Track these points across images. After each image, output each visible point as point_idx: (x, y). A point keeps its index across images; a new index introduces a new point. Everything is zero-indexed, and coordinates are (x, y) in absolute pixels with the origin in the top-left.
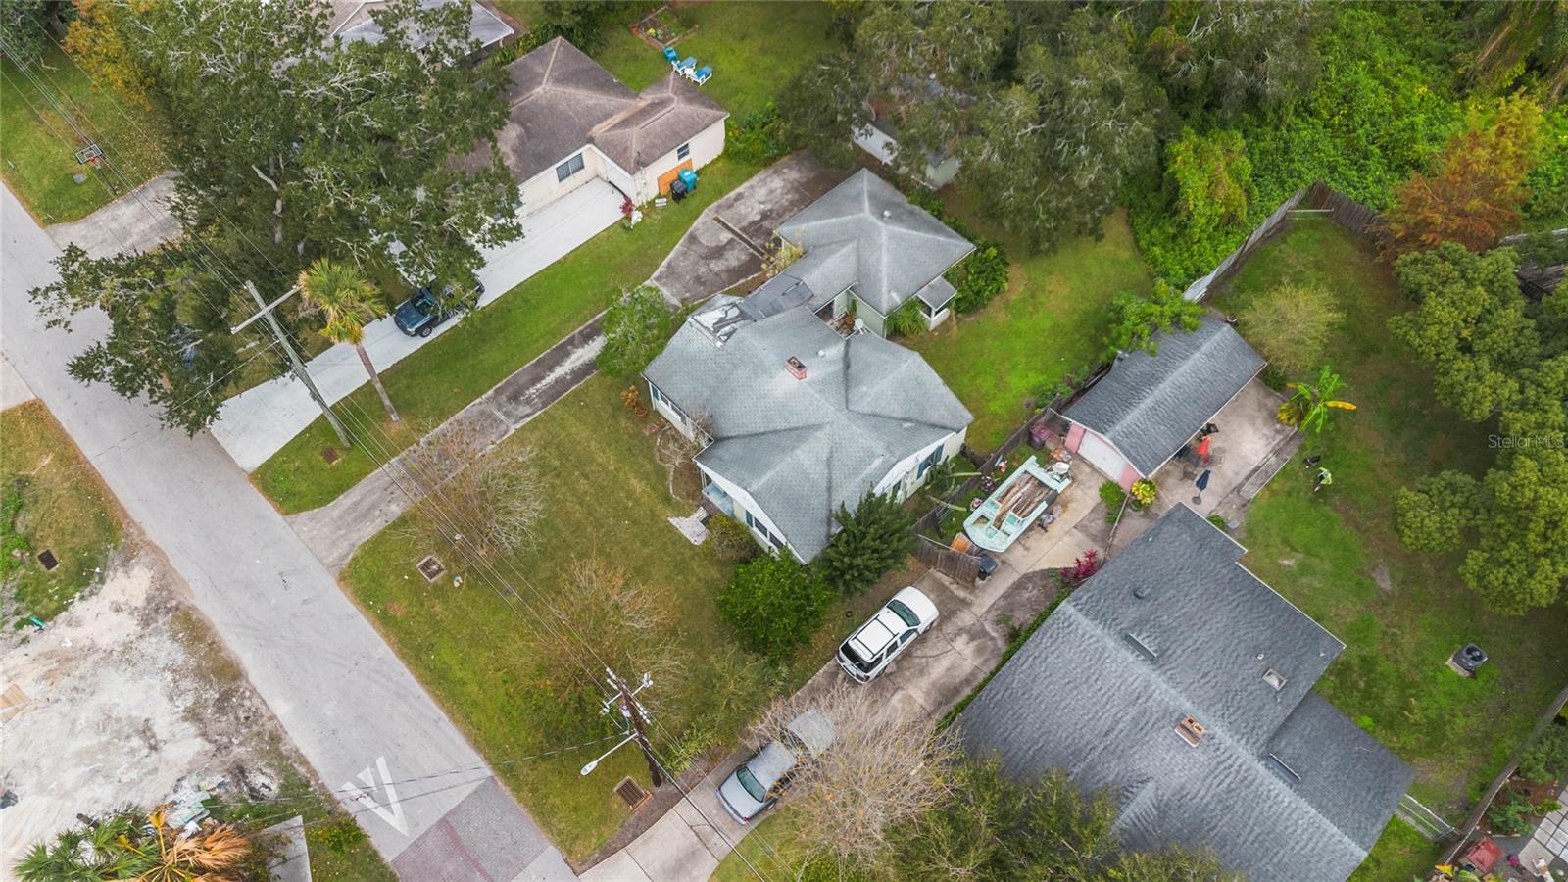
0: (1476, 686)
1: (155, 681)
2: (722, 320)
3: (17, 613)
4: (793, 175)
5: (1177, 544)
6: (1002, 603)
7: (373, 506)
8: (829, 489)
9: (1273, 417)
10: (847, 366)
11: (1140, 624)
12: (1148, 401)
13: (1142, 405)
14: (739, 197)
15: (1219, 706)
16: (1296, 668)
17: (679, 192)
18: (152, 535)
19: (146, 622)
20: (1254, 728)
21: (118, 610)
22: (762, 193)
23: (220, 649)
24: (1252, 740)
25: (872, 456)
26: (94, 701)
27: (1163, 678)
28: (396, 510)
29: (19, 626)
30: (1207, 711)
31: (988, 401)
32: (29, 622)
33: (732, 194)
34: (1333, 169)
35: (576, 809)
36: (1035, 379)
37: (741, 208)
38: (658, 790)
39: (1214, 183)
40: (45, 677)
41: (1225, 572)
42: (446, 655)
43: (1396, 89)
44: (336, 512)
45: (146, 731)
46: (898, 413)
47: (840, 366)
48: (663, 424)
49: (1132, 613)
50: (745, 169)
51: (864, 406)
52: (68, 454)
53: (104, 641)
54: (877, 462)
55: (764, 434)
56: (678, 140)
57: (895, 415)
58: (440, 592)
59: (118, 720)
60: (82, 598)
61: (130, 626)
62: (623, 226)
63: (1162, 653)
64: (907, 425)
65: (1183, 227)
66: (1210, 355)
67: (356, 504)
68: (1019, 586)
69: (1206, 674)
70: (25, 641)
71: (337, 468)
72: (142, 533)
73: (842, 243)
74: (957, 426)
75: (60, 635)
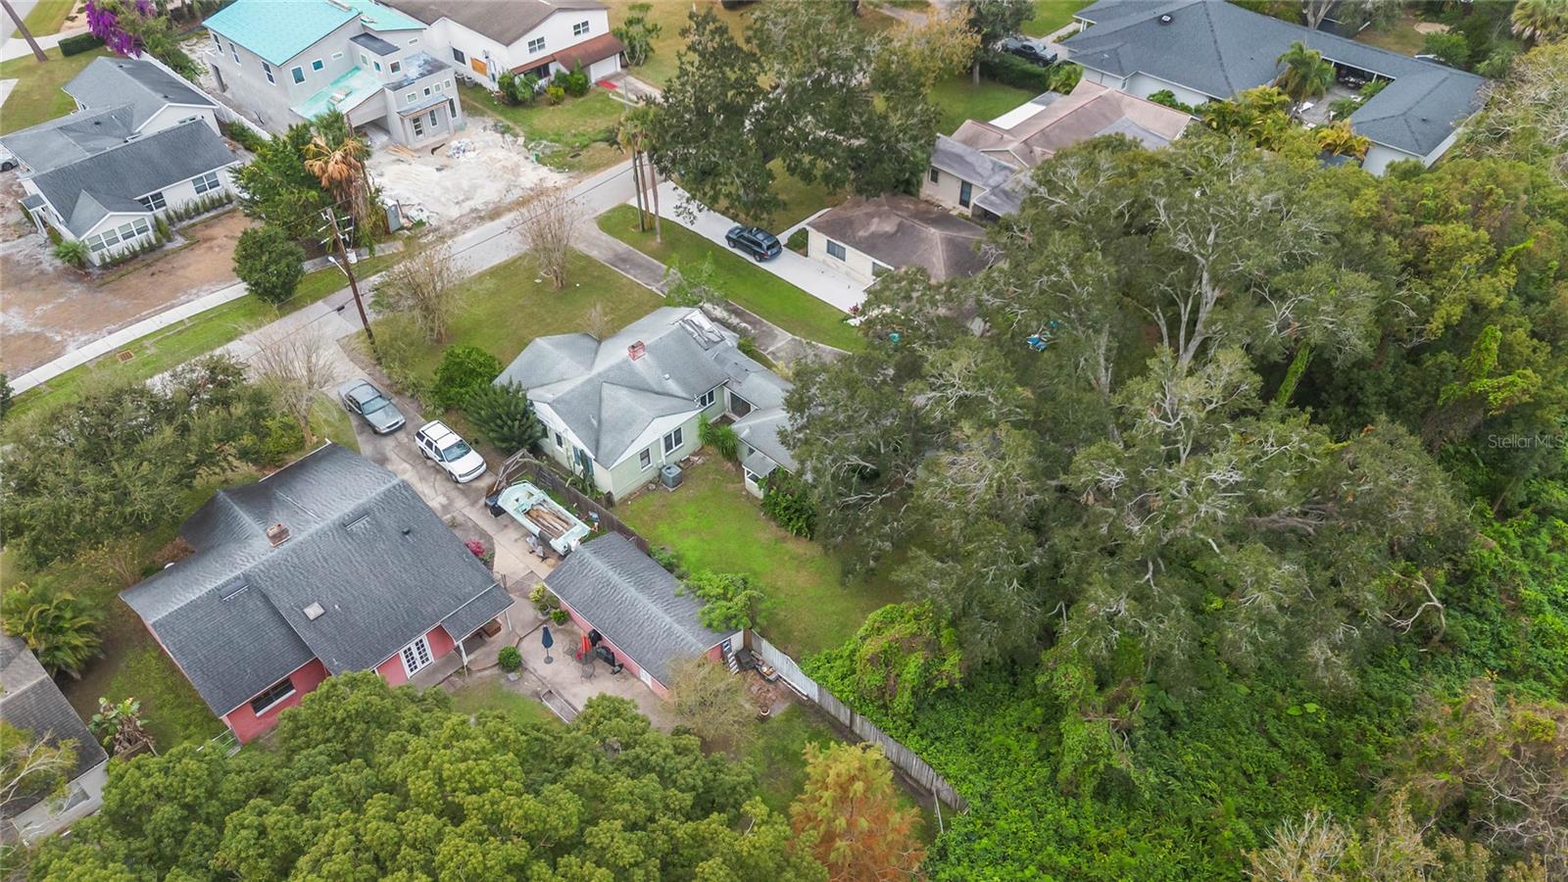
1: (495, 197)
2: (701, 328)
3: (543, 154)
5: (462, 579)
6: (470, 524)
7: (598, 246)
10: (657, 393)
11: (379, 526)
12: (614, 577)
13: (611, 573)
15: (296, 560)
16: (325, 635)
19: (532, 188)
20: (272, 579)
21: (542, 180)
23: (509, 212)
24: (262, 575)
26: (488, 182)
27: (326, 529)
28: (595, 254)
30: (294, 551)
31: (669, 524)
32: (537, 157)
40: (504, 167)
41: (429, 610)
44: (596, 234)
45: (467, 199)
46: (605, 415)
47: (656, 388)
49: (390, 523)
51: (608, 391)
53: (522, 179)
55: (596, 353)
57: (603, 412)
59: (475, 191)
60: (550, 169)
61: (530, 184)
63: (351, 534)
64: (595, 423)
67: (601, 240)
68: (483, 534)
69: (326, 560)
70: (527, 159)
71: (625, 229)
72: (589, 178)
74: (600, 458)
75: (529, 167)
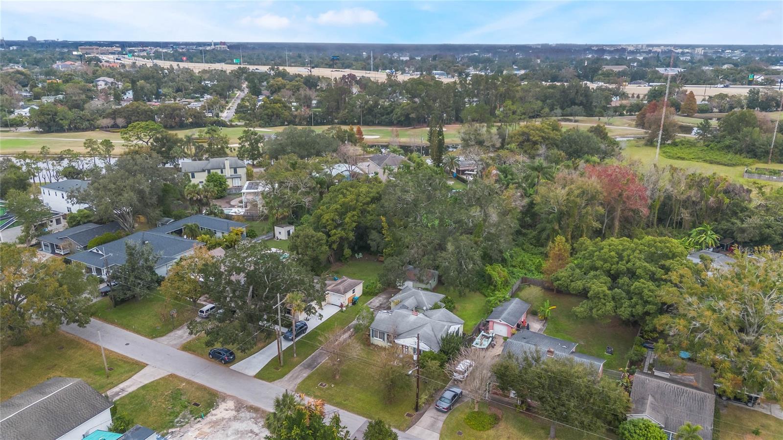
0: (614, 356)
1: (249, 421)
3: (193, 416)
4: (384, 296)
7: (298, 376)
8: (435, 336)
9: (538, 320)
11: (528, 341)
12: (506, 312)
14: (371, 302)
16: (569, 346)
17: (354, 302)
18: (228, 393)
19: (238, 411)
21: (227, 410)
22: (377, 301)
23: (266, 412)
24: (566, 353)
25: (444, 326)
26: (231, 429)
28: (305, 375)
29: (195, 419)
32: (198, 417)
33: (369, 302)
34: (526, 274)
35: (396, 421)
36: (474, 323)
37: (373, 304)
38: (417, 413)
39: (498, 273)
40: (211, 427)
41: (543, 336)
42: (338, 400)
43: (532, 260)
44: (286, 379)
45: (252, 432)
46: (445, 320)
48: (376, 346)
49: (525, 340)
50: (370, 297)
52: (189, 382)
53: (227, 417)
54: (446, 327)
55: (411, 330)
56: (352, 287)
58: (328, 389)
59: (241, 431)
60: (213, 410)
61: (234, 413)
62: (341, 311)
63: (536, 344)
64: (449, 322)
65: (495, 286)
66: (516, 303)
67: (292, 376)
70: (199, 422)
71: (281, 371)
72: (225, 394)
73: (410, 297)
74: (461, 323)
75: (210, 418)
